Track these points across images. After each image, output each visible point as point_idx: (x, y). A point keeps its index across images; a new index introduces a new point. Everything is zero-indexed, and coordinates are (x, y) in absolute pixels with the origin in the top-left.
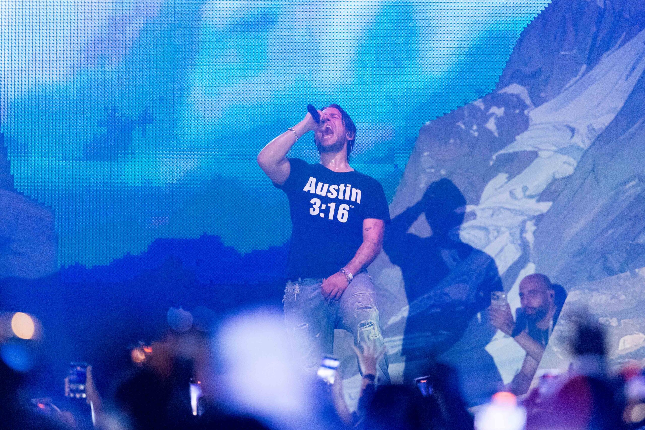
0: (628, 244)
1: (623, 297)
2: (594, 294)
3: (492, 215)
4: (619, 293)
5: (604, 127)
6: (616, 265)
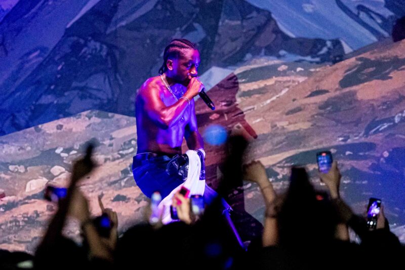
0: (33, 105)
1: (29, 148)
2: (5, 146)
4: (26, 145)
5: (11, 8)
6: (22, 122)
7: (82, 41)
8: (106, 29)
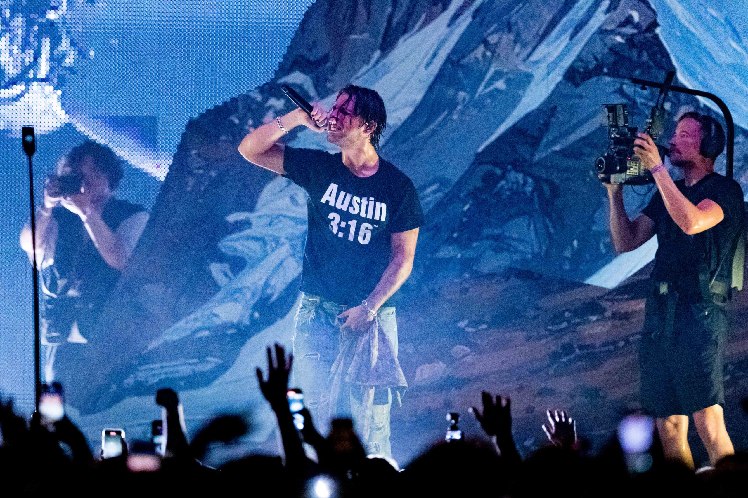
0: (427, 259)
1: (421, 319)
3: (270, 224)
4: (417, 315)
5: (400, 123)
7: (498, 171)
8: (532, 155)
